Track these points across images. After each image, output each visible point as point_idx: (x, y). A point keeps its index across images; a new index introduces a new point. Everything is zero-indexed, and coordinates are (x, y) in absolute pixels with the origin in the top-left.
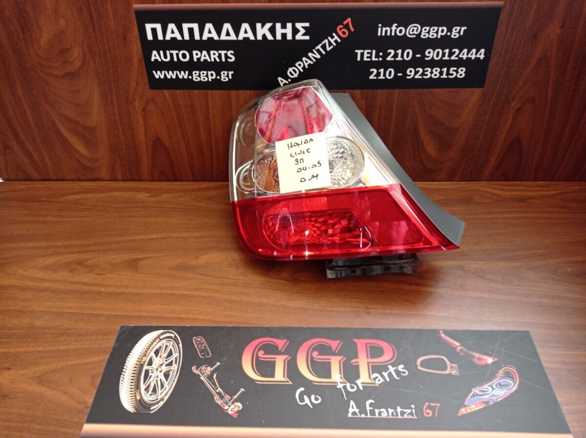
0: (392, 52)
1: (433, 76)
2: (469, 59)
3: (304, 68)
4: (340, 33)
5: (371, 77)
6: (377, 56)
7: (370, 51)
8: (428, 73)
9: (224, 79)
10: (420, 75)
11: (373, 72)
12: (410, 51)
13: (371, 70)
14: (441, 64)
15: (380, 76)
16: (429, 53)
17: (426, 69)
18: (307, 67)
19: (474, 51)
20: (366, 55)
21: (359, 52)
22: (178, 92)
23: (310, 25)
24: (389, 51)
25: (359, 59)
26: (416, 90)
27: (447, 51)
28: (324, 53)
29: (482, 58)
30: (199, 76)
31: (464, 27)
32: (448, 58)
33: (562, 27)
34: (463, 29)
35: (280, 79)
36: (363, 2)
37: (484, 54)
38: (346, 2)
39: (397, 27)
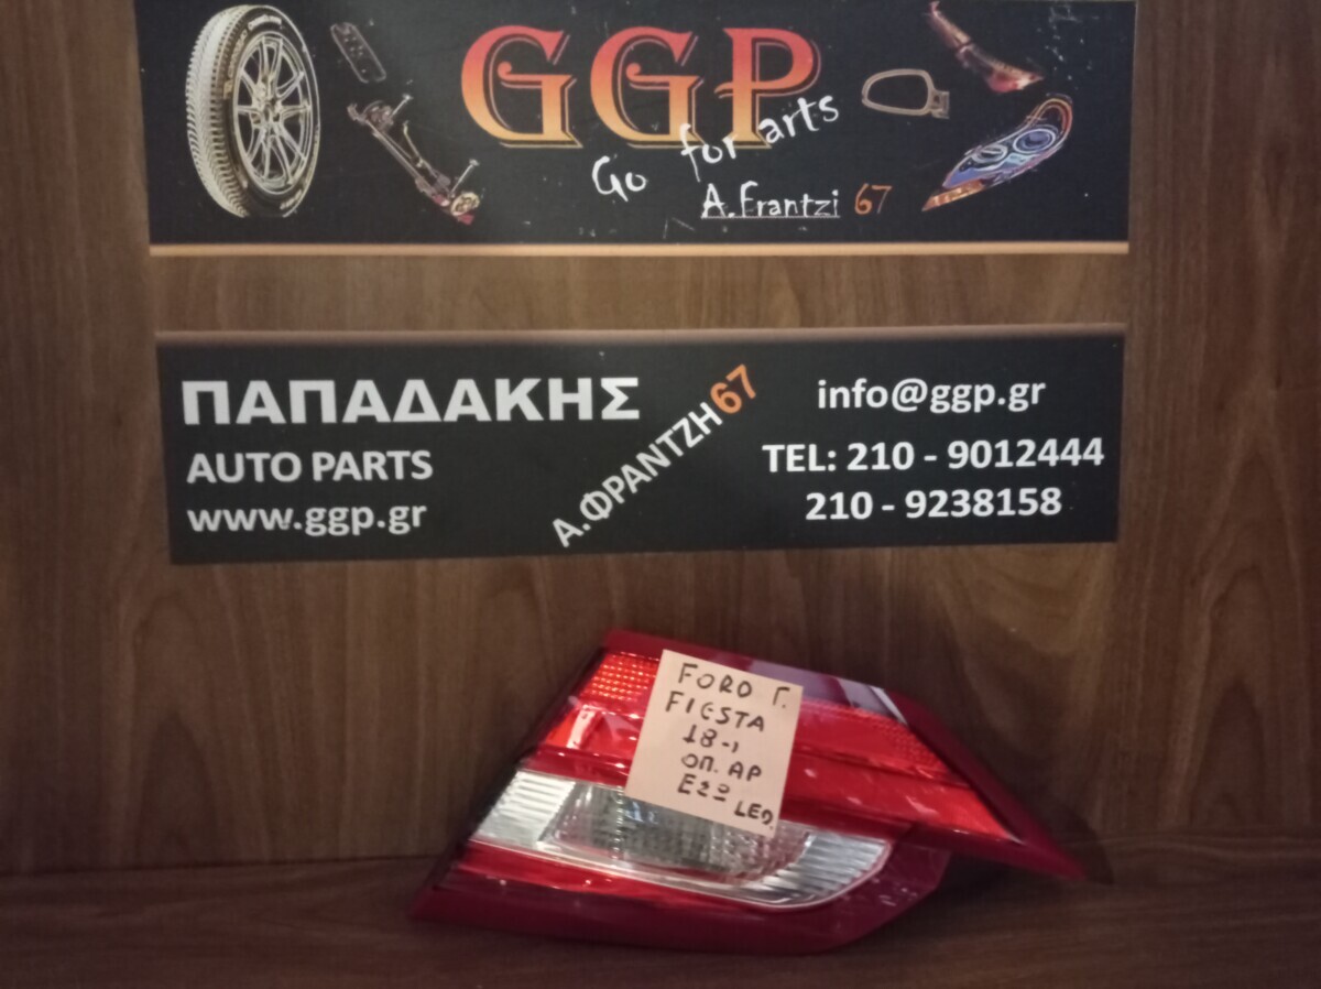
0: (862, 449)
1: (977, 511)
2: (1064, 466)
3: (626, 493)
4: (720, 402)
5: (812, 515)
6: (822, 459)
7: (801, 447)
8: (963, 503)
9: (399, 528)
10: (943, 509)
11: (814, 502)
12: (909, 447)
13: (810, 497)
14: (992, 478)
15: (834, 512)
16: (958, 450)
17: (955, 493)
18: (634, 490)
19: (1074, 443)
20: (791, 458)
21: (773, 450)
22: (255, 569)
23: (640, 382)
24: (852, 447)
25: (774, 467)
26: (936, 549)
27: (1004, 445)
28: (679, 452)
29: (1097, 462)
30: (326, 521)
31: (1038, 383)
32: (1010, 464)
33: (1278, 383)
34: (1037, 388)
35: (558, 524)
36: (773, 325)
37: (1104, 451)
38: (733, 324)
39: (868, 386)
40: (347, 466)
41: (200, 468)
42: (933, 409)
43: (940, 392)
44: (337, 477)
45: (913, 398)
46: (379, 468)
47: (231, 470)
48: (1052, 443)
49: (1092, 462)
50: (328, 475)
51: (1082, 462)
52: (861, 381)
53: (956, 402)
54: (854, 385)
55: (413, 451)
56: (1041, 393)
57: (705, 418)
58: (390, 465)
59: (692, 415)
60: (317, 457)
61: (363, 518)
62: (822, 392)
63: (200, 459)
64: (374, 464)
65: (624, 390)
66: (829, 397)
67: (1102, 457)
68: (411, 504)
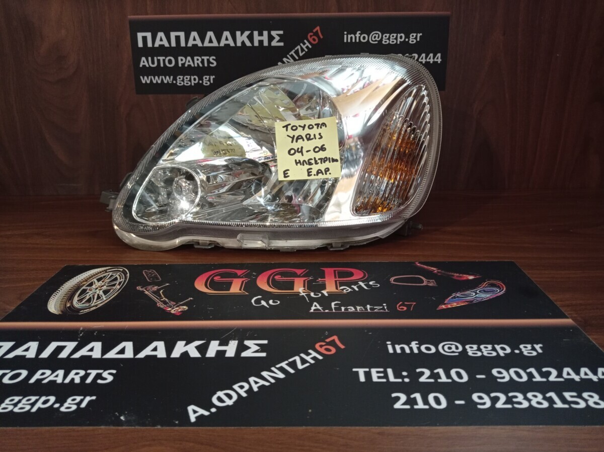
2: (428, 63)
4: (311, 40)
9: (206, 83)
19: (431, 55)
22: (162, 96)
23: (284, 33)
28: (297, 58)
29: (439, 62)
30: (183, 80)
31: (420, 33)
36: (329, 12)
37: (441, 59)
38: (314, 12)
39: (361, 34)
40: (189, 62)
41: (144, 62)
42: (383, 43)
43: (386, 36)
44: (186, 65)
45: (377, 39)
46: (199, 62)
47: (153, 63)
48: (424, 55)
49: (437, 62)
50: (183, 65)
51: (434, 62)
52: (360, 32)
53: (391, 40)
54: (356, 34)
55: (210, 57)
56: (420, 36)
57: (306, 45)
58: (203, 61)
59: (301, 44)
60: (180, 58)
61: (195, 79)
62: (345, 36)
63: (143, 59)
64: (198, 61)
65: (278, 35)
66: (348, 38)
67: (441, 60)
68: (210, 75)
